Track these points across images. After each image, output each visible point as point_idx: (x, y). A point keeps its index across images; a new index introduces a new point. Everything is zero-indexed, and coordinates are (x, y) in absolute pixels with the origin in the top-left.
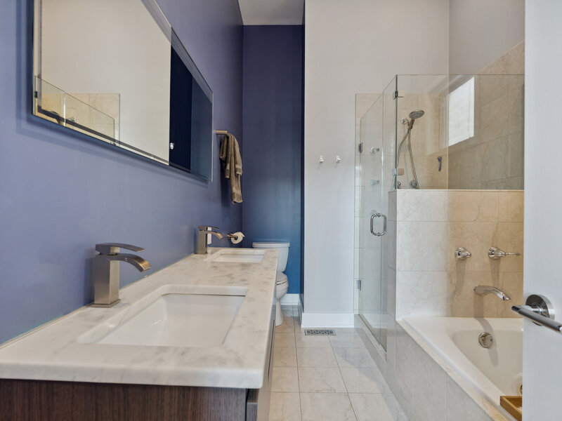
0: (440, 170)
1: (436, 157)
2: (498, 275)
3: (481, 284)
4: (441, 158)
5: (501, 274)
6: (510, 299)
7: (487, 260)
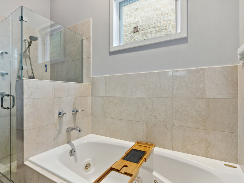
0: (46, 71)
1: (44, 65)
2: (76, 121)
3: (69, 127)
4: (47, 65)
5: (77, 120)
6: (82, 131)
7: (71, 114)
